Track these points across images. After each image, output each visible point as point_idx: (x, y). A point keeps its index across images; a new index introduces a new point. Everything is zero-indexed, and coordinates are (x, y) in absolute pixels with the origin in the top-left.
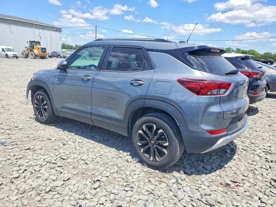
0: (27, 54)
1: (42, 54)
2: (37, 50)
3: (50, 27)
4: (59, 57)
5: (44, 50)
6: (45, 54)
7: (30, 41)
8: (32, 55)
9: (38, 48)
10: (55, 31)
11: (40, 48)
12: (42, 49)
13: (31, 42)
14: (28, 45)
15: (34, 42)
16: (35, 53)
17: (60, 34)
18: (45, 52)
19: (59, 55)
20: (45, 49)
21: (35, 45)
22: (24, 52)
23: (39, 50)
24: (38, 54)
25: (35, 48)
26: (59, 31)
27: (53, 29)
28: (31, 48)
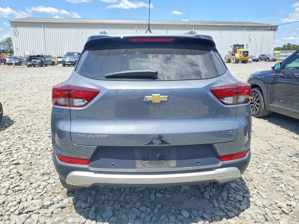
0: (229, 58)
1: (244, 58)
2: (238, 54)
3: (262, 27)
4: (267, 60)
5: (246, 54)
6: (247, 57)
7: (233, 45)
8: (233, 59)
9: (240, 52)
10: (269, 30)
11: (242, 52)
12: (244, 52)
13: (235, 46)
14: (231, 50)
15: (238, 45)
16: (236, 57)
17: (274, 33)
18: (247, 55)
19: (268, 59)
20: (247, 52)
21: (238, 49)
22: (227, 56)
23: (241, 54)
24: (239, 57)
25: (237, 51)
26: (274, 30)
27: (266, 28)
28: (233, 52)
